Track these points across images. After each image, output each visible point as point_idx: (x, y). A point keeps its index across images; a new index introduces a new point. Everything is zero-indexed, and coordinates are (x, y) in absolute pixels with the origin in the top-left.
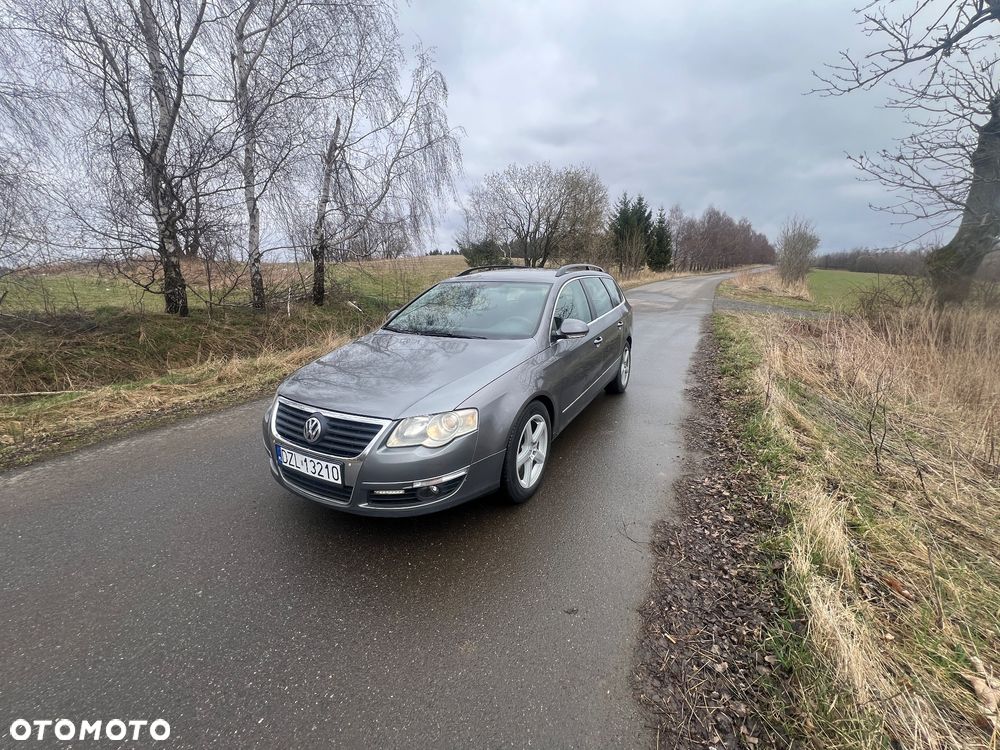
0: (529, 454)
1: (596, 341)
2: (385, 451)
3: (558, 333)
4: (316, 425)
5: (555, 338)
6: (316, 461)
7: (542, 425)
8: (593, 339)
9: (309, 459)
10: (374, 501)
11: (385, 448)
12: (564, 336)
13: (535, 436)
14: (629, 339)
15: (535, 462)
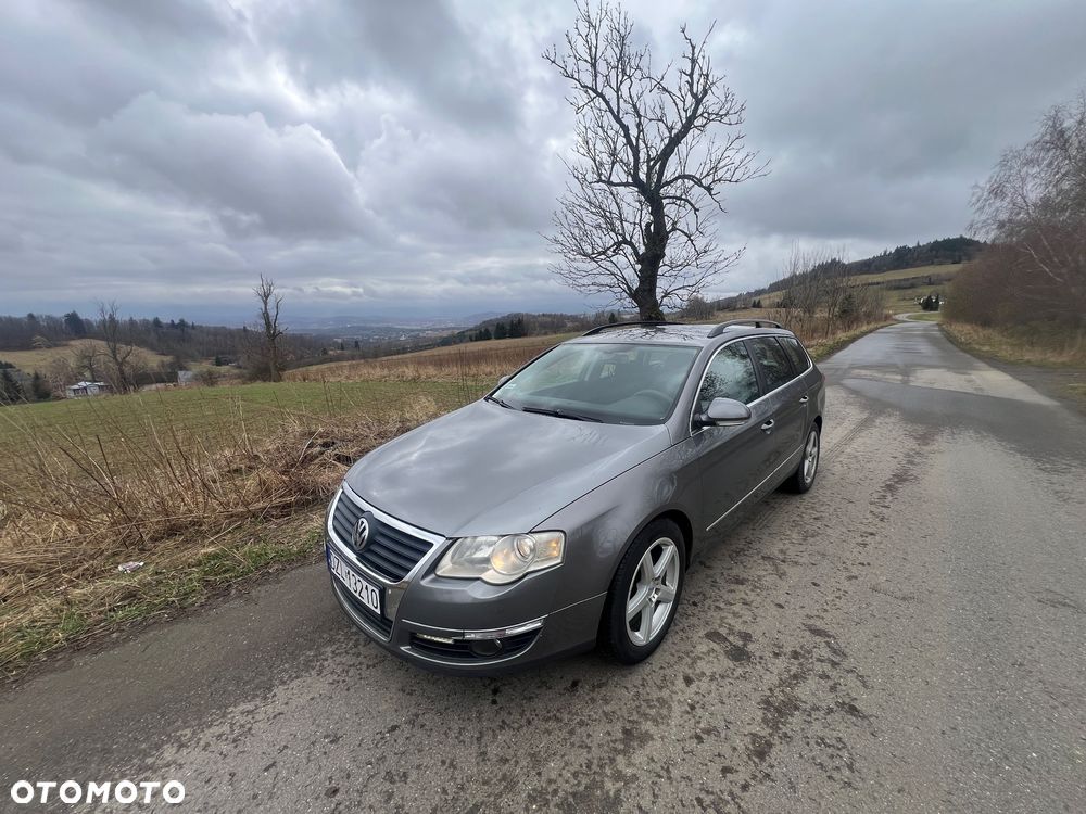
0: (649, 594)
1: (764, 426)
2: (433, 581)
3: (704, 418)
4: (364, 529)
5: (697, 425)
6: (358, 578)
7: (670, 551)
8: (760, 424)
9: (351, 573)
10: (417, 646)
11: (433, 576)
12: (712, 422)
13: (659, 569)
14: (819, 421)
15: (658, 603)
